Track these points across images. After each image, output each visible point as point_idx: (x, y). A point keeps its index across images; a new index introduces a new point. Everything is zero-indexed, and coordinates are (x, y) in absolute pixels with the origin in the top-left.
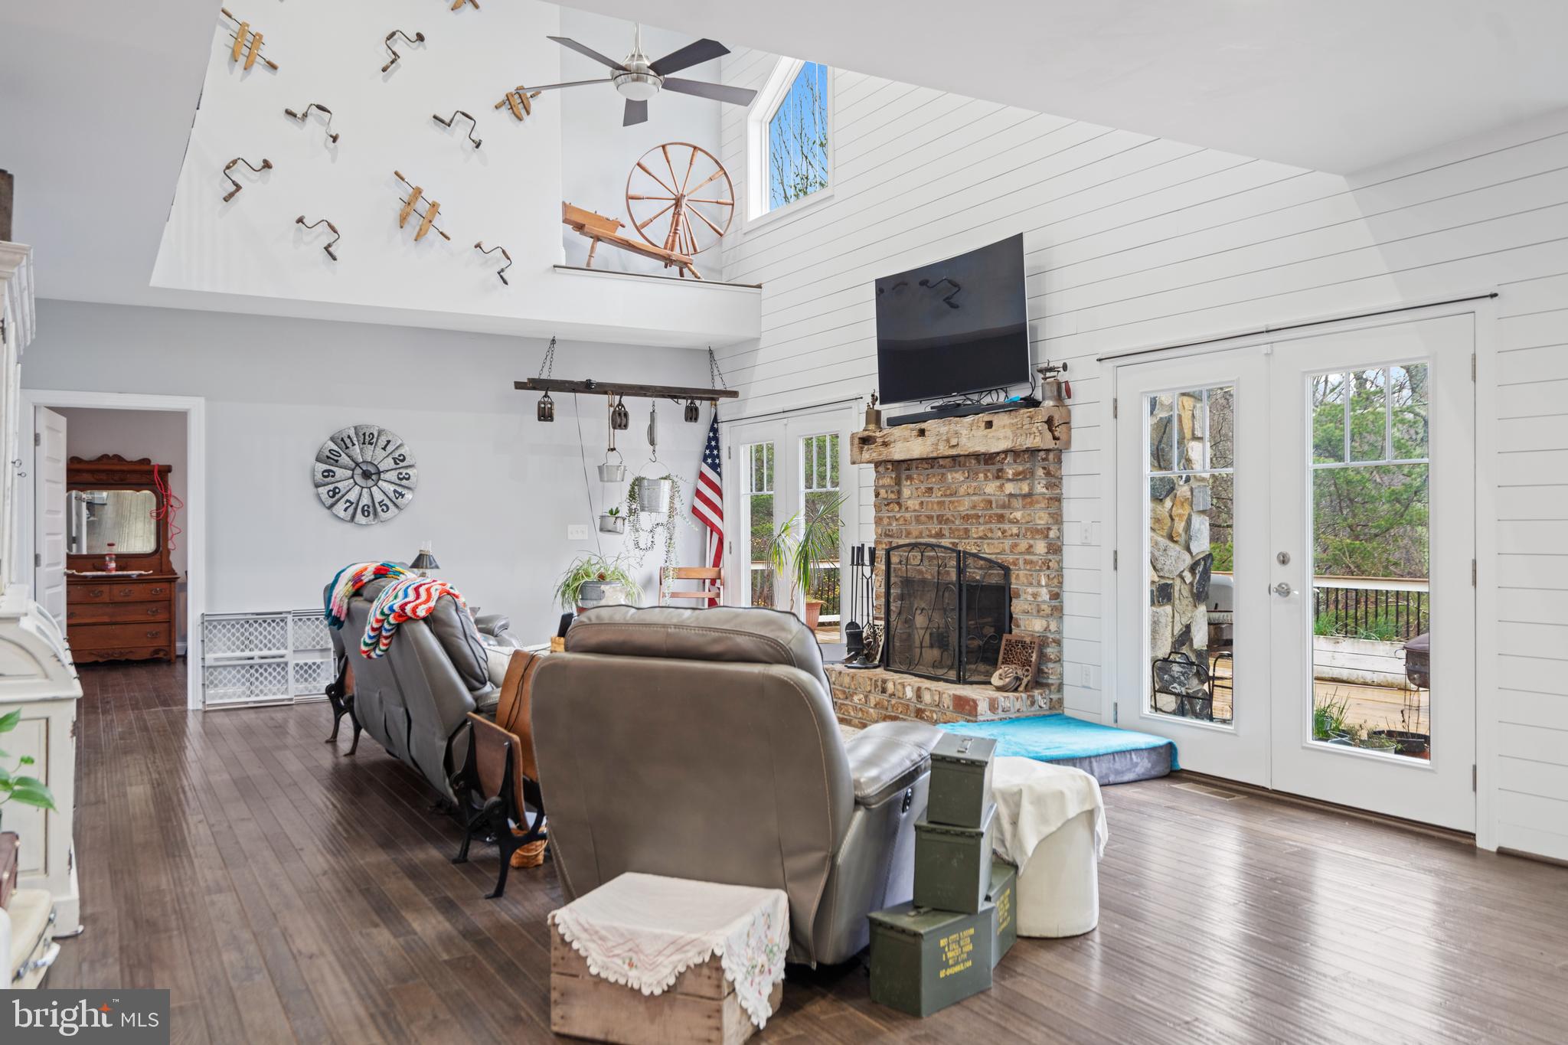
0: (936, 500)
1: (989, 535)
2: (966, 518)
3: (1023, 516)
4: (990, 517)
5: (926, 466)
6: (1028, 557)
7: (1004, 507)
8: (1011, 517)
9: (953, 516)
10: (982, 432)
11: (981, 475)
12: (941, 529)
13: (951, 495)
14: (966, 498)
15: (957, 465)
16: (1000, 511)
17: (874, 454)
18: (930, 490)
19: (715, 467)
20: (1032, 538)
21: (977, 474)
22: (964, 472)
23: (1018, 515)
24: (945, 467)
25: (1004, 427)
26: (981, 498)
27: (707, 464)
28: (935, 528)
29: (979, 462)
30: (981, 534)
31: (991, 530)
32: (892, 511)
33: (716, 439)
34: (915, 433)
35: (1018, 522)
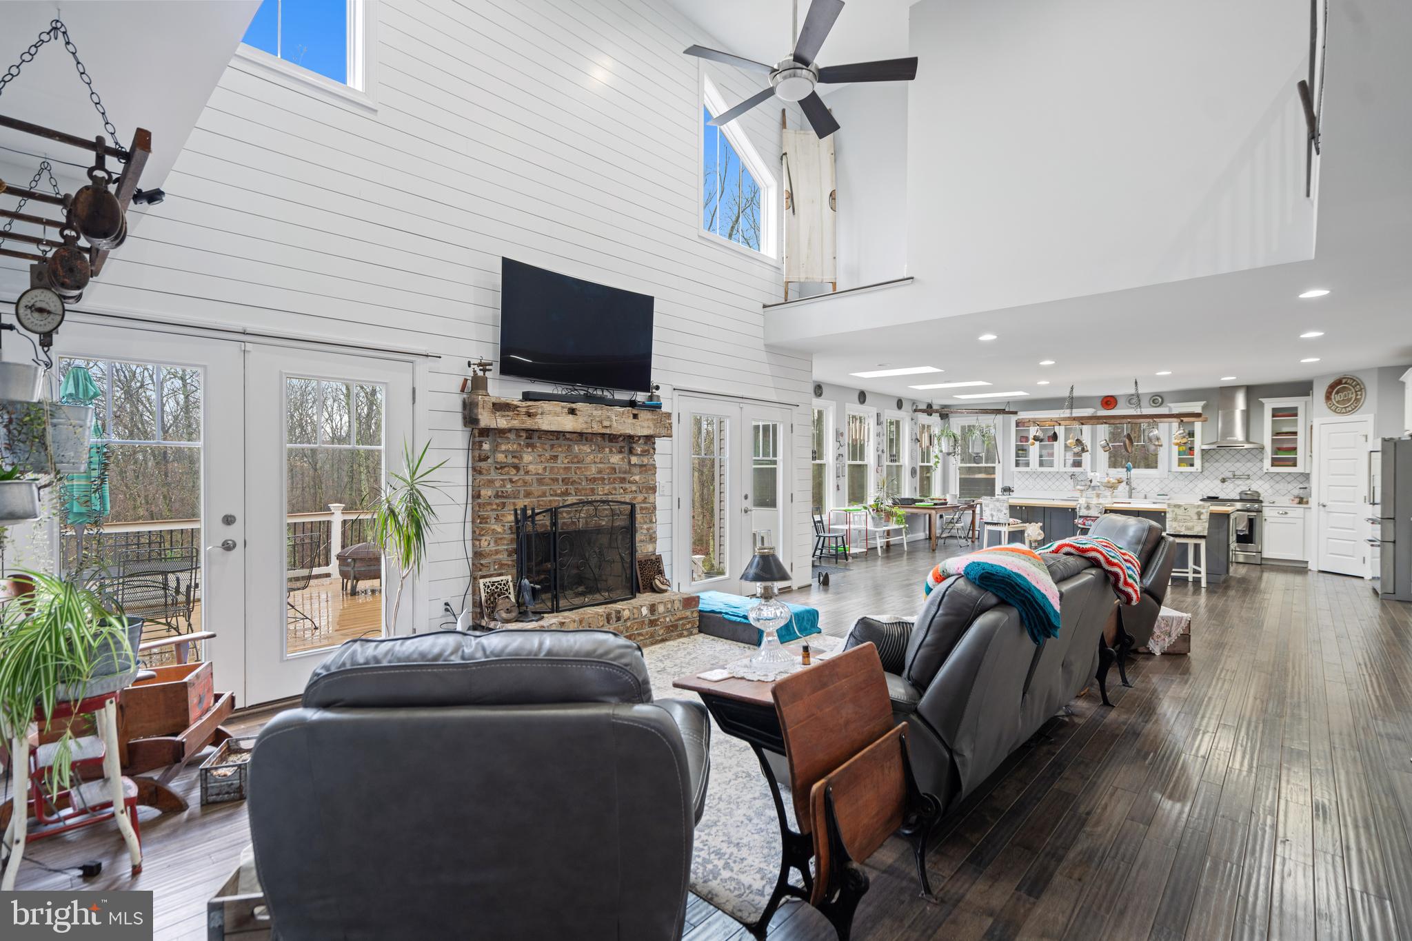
0: (563, 466)
1: (614, 492)
2: (594, 480)
3: (640, 479)
4: (615, 479)
5: (551, 437)
6: (643, 505)
7: (625, 472)
8: (632, 479)
9: (579, 478)
10: (631, 420)
11: (607, 450)
12: (567, 489)
13: (578, 462)
14: (593, 465)
15: (584, 439)
16: (622, 476)
18: (555, 458)
20: (647, 493)
21: (603, 448)
22: (591, 446)
23: (637, 478)
24: (571, 440)
25: (648, 420)
26: (607, 466)
28: (560, 488)
29: (604, 439)
30: (606, 492)
31: (615, 489)
32: (508, 473)
35: (637, 482)
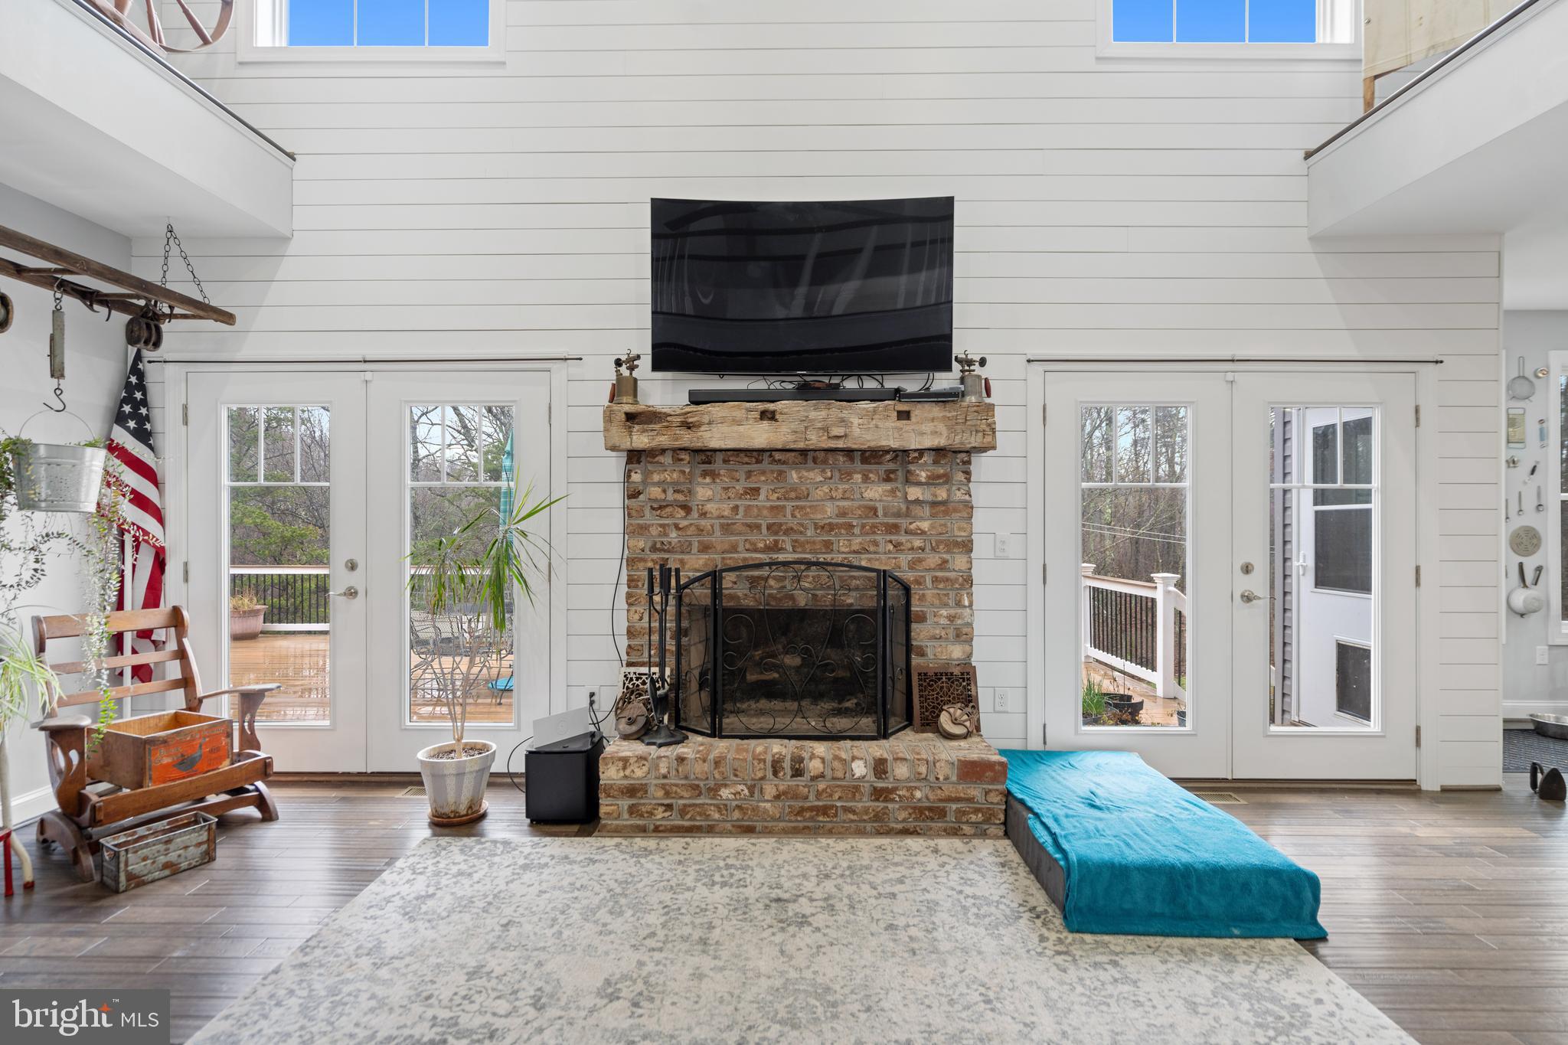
0: (768, 504)
1: (872, 549)
2: (831, 527)
3: (932, 527)
4: (874, 526)
5: (746, 459)
6: (940, 574)
7: (898, 515)
8: (912, 527)
9: (802, 525)
10: (892, 422)
11: (858, 477)
12: (776, 542)
13: (798, 498)
14: (829, 504)
15: (810, 460)
16: (892, 521)
17: (662, 438)
18: (754, 491)
19: (143, 435)
20: (948, 552)
21: (849, 474)
22: (823, 471)
23: (925, 525)
24: (784, 463)
25: (933, 420)
26: (856, 504)
27: (127, 429)
28: (764, 539)
29: (852, 459)
30: (855, 547)
31: (876, 543)
32: (672, 516)
33: (141, 387)
34: (757, 415)
35: (923, 533)
